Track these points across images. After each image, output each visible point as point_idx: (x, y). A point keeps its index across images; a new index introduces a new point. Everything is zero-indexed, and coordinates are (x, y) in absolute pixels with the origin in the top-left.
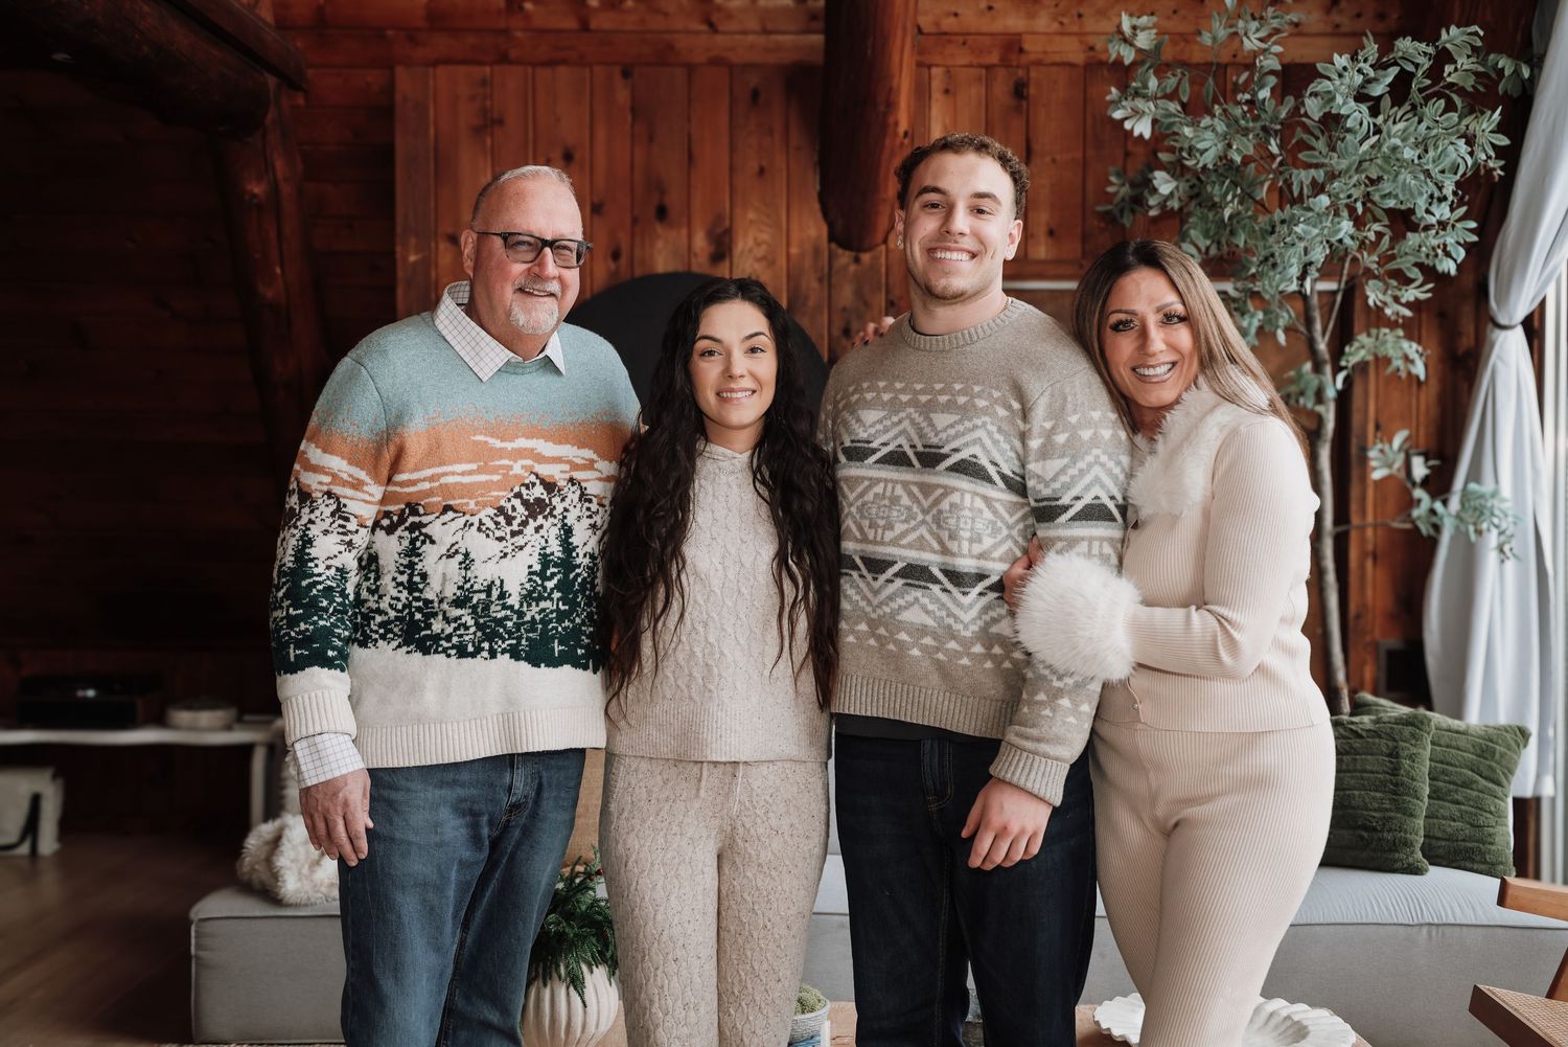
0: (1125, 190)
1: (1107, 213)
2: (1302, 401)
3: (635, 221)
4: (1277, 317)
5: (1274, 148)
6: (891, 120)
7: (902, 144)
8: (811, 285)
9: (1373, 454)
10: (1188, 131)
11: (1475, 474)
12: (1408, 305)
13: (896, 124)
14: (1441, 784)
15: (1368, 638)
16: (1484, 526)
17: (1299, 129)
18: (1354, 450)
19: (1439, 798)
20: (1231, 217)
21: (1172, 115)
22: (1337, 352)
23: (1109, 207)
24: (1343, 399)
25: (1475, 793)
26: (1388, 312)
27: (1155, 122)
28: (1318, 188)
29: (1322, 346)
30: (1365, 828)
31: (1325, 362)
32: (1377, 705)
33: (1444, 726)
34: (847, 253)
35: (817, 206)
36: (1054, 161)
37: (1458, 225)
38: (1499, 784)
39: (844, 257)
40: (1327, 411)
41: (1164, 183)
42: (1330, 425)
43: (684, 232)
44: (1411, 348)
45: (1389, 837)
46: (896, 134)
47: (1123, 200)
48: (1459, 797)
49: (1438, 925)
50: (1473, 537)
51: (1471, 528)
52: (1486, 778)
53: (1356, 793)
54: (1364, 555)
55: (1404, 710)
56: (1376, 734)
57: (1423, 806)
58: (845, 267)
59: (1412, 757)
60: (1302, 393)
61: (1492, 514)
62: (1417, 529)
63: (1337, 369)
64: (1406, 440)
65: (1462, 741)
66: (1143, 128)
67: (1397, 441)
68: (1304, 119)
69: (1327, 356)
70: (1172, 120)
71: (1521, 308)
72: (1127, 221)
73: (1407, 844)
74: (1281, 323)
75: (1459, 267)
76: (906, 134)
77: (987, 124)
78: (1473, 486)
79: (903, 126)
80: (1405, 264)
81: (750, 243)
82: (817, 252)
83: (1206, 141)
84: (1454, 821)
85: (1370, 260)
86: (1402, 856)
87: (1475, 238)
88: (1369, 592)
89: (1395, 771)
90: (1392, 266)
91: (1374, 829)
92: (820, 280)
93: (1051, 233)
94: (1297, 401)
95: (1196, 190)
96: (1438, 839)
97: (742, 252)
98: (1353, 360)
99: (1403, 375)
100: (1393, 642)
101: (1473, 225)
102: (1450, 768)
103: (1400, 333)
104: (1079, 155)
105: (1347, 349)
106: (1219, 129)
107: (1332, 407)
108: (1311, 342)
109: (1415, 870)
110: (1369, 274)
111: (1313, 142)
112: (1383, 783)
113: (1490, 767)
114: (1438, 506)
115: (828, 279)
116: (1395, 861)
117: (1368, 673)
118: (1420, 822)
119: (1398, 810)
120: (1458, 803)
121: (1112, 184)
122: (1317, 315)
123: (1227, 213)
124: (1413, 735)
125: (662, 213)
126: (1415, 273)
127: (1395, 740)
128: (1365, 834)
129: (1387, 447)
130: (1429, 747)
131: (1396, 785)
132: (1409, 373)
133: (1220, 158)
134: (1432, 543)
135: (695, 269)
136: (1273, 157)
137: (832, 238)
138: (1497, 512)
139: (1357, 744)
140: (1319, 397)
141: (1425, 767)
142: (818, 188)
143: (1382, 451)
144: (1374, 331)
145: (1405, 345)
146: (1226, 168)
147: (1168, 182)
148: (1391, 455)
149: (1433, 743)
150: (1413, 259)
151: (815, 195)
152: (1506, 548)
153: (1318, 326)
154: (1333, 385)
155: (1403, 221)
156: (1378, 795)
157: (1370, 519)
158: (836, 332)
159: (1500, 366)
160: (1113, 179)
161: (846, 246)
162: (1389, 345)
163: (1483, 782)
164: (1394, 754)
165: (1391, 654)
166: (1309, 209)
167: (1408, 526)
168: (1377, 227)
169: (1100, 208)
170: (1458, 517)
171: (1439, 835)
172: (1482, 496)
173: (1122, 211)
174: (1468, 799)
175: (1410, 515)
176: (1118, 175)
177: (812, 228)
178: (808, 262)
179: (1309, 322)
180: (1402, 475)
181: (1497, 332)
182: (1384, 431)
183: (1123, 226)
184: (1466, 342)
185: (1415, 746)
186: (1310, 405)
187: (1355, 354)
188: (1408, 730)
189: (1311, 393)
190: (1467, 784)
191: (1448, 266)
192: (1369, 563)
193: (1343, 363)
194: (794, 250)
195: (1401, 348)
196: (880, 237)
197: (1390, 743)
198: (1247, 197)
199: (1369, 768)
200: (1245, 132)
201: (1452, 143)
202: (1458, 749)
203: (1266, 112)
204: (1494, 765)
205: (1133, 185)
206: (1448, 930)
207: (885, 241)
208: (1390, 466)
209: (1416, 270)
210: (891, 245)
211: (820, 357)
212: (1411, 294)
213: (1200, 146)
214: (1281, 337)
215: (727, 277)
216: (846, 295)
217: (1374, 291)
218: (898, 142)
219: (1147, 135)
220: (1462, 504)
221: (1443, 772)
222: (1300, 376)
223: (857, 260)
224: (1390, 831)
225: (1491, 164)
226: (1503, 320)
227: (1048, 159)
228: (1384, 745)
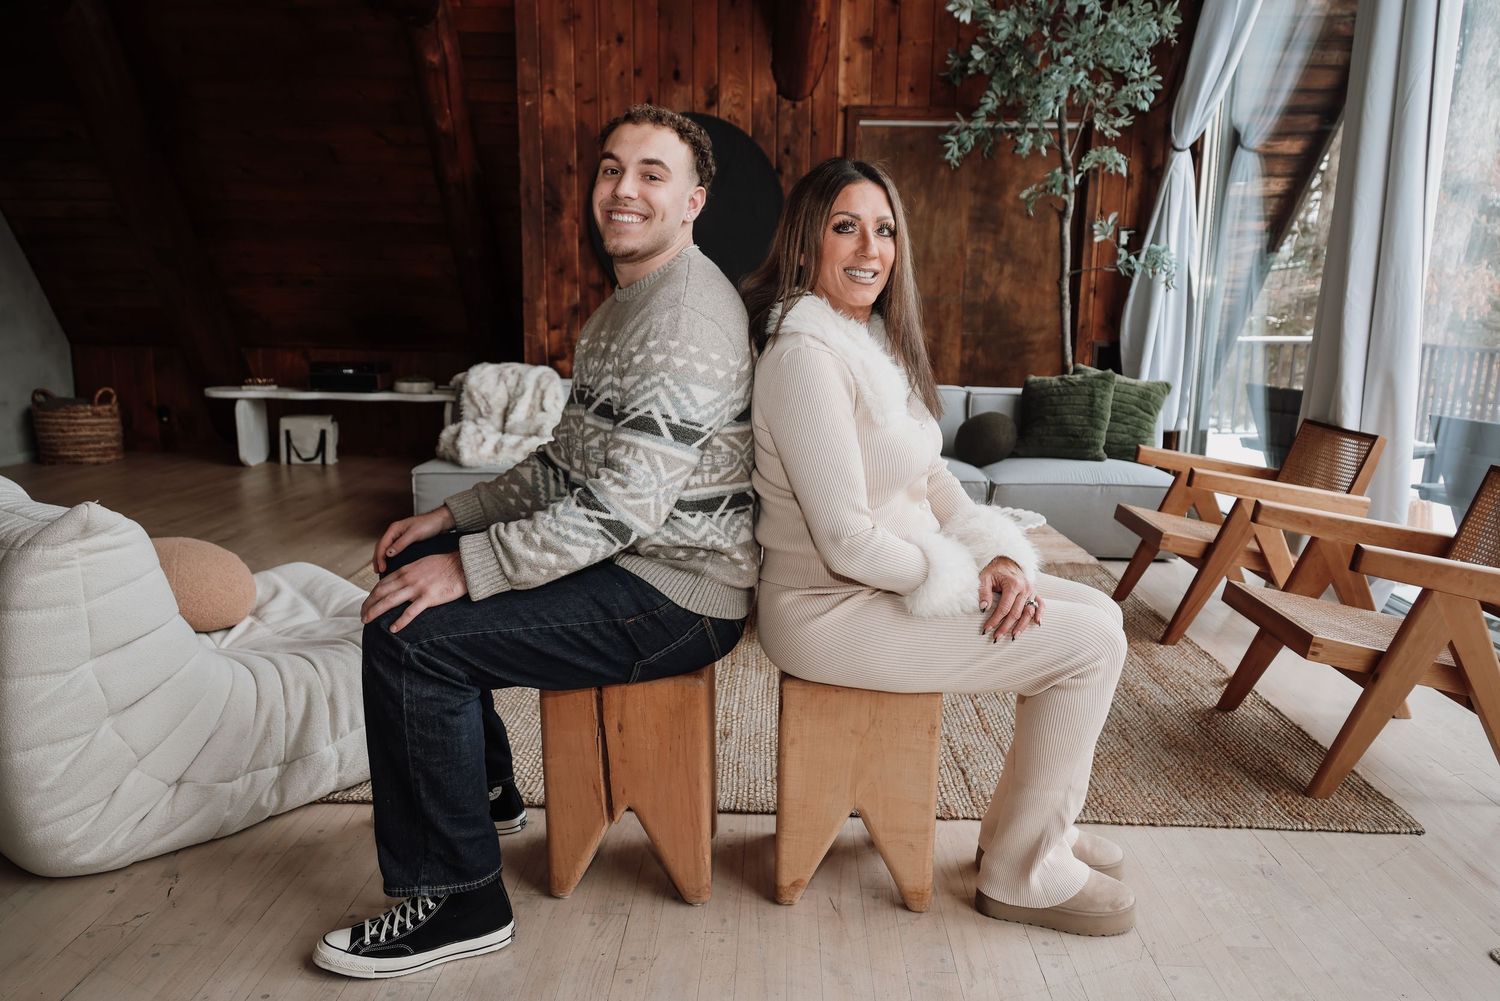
0: (957, 63)
1: (945, 77)
2: (1054, 190)
3: (660, 80)
4: (1042, 138)
5: (1046, 32)
6: (815, 15)
7: (822, 31)
8: (766, 121)
9: (1095, 226)
10: (992, 18)
11: (1156, 240)
12: (1118, 129)
13: (819, 18)
14: (1118, 414)
15: (1088, 341)
16: (1158, 270)
17: (1061, 20)
18: (1086, 226)
19: (1117, 421)
20: (1017, 76)
21: (982, 8)
22: (1077, 161)
23: (947, 73)
24: (1082, 191)
25: (1136, 419)
26: (1107, 133)
27: (973, 13)
28: (1067, 52)
29: (1069, 158)
30: (1073, 436)
31: (1070, 168)
32: (1086, 370)
33: (1123, 381)
34: (788, 102)
35: (770, 72)
36: (915, 44)
37: (1151, 78)
38: (1151, 414)
39: (786, 104)
40: (1070, 199)
41: (978, 54)
42: (1071, 209)
43: (690, 87)
44: (1119, 158)
45: (1086, 440)
46: (819, 24)
47: (956, 68)
48: (1128, 421)
49: (1107, 485)
50: (1151, 276)
51: (1150, 271)
52: (1145, 411)
53: (1069, 416)
54: (1088, 290)
55: (1099, 372)
56: (1082, 384)
57: (1106, 425)
58: (788, 110)
59: (1102, 397)
60: (1054, 186)
61: (1163, 263)
62: (1119, 271)
63: (1077, 172)
64: (1116, 219)
65: (1132, 390)
66: (965, 17)
67: (1110, 221)
68: (1066, 15)
69: (1071, 165)
70: (983, 11)
71: (1189, 138)
72: (957, 82)
73: (1095, 445)
74: (1045, 141)
75: (1151, 106)
76: (824, 24)
77: (875, 19)
78: (1153, 246)
79: (823, 19)
80: (1119, 104)
81: (730, 94)
82: (770, 101)
83: (1003, 25)
84: (1123, 433)
85: (1100, 104)
86: (1092, 451)
87: (1160, 87)
88: (1091, 313)
89: (1092, 404)
90: (1112, 106)
91: (1078, 437)
92: (772, 119)
93: (912, 90)
94: (1051, 190)
95: (998, 62)
96: (1115, 444)
97: (725, 101)
98: (1087, 166)
99: (1113, 172)
100: (1104, 343)
101: (1160, 78)
102: (1125, 405)
103: (1115, 149)
104: (931, 40)
105: (1083, 159)
106: (1011, 17)
107: (1073, 196)
108: (1062, 156)
109: (1098, 459)
110: (1098, 111)
111: (1069, 28)
112: (1085, 411)
113: (1148, 405)
114: (1132, 258)
115: (776, 117)
116: (1088, 453)
117: (1087, 359)
118: (1104, 434)
119: (1092, 425)
120: (1127, 424)
121: (949, 59)
122: (1066, 138)
123: (1015, 72)
124: (1104, 385)
125: (677, 75)
126: (1125, 112)
127: (1093, 387)
128: (1072, 439)
129: (1104, 223)
130: (1113, 392)
131: (1092, 411)
132: (1117, 172)
133: (1011, 35)
134: (1128, 281)
135: (696, 111)
136: (1045, 38)
137: (778, 93)
138: (1166, 261)
139: (1071, 389)
140: (1066, 190)
141: (1109, 403)
142: (771, 60)
143: (1101, 225)
144: (1099, 148)
145: (1116, 155)
146: (1015, 43)
147: (979, 52)
148: (1106, 227)
149: (1115, 390)
150: (1124, 102)
151: (769, 65)
152: (1169, 283)
153: (1067, 146)
154: (1074, 181)
155: (1120, 79)
156: (1081, 417)
157: (1094, 266)
158: (781, 151)
159: (1174, 173)
160: (950, 56)
161: (787, 97)
162: (1106, 156)
163: (1142, 413)
164: (1092, 395)
165: (1100, 349)
166: (1061, 65)
167: (1114, 270)
168: (1106, 85)
169: (942, 74)
170: (1144, 266)
171: (1115, 441)
172: (1158, 252)
173: (955, 77)
174: (1133, 422)
175: (1115, 264)
176: (953, 53)
177: (766, 86)
178: (765, 107)
179: (1061, 143)
180: (1113, 240)
181: (1175, 152)
182: (1104, 214)
183: (955, 86)
184: (1158, 161)
185: (1104, 390)
186: (1059, 193)
187: (1087, 164)
188: (1100, 382)
189: (1059, 185)
190: (1133, 414)
191: (1145, 106)
192: (1092, 296)
193: (1080, 168)
194: (756, 100)
195: (1114, 158)
196: (808, 91)
197: (1091, 389)
198: (1028, 62)
199: (1077, 402)
200: (1028, 20)
201: (1149, 24)
202: (1130, 394)
203: (1042, 9)
204: (1149, 403)
205: (962, 60)
206: (1112, 488)
207: (811, 94)
208: (1106, 235)
209: (1125, 109)
210: (815, 97)
211: (771, 166)
212: (1120, 122)
213: (999, 27)
214: (1044, 151)
215: (716, 115)
216: (787, 128)
217: (1098, 120)
218: (819, 29)
219: (968, 21)
220: (1146, 257)
221: (1120, 407)
222: (1054, 175)
223: (794, 106)
224: (1086, 437)
225: (1170, 36)
226: (1178, 146)
227: (911, 43)
228: (1086, 390)
